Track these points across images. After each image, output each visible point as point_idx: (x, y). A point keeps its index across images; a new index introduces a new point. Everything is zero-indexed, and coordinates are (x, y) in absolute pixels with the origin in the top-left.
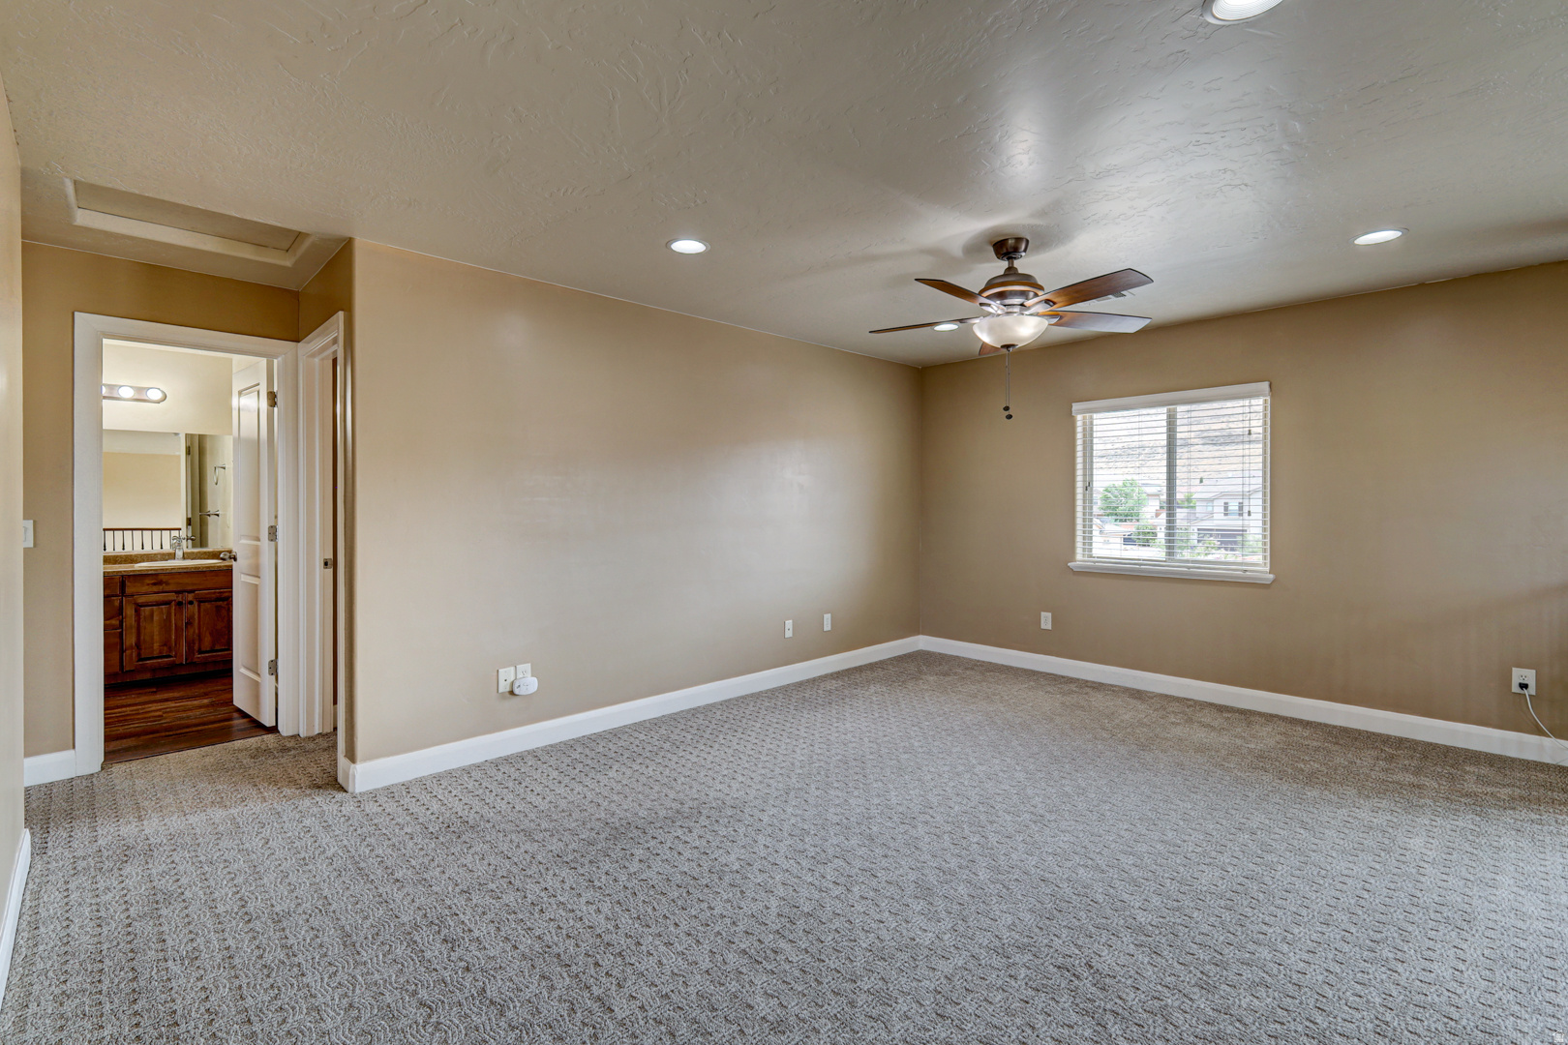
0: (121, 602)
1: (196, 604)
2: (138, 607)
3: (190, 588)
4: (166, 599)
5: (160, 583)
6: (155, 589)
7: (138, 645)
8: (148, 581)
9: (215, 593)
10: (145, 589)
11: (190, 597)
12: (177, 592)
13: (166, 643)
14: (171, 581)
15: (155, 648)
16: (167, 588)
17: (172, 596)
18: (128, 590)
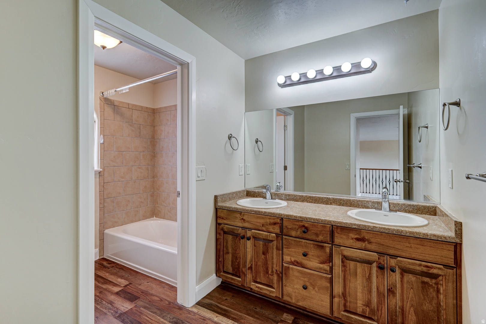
0: (331, 250)
1: (398, 271)
2: (345, 258)
3: (392, 252)
4: (367, 258)
5: (362, 240)
6: (359, 244)
7: (344, 295)
8: (352, 235)
9: (420, 265)
10: (349, 242)
11: (393, 262)
12: (381, 254)
13: (368, 304)
14: (372, 240)
15: (359, 305)
16: (369, 246)
17: (374, 256)
18: (337, 240)
